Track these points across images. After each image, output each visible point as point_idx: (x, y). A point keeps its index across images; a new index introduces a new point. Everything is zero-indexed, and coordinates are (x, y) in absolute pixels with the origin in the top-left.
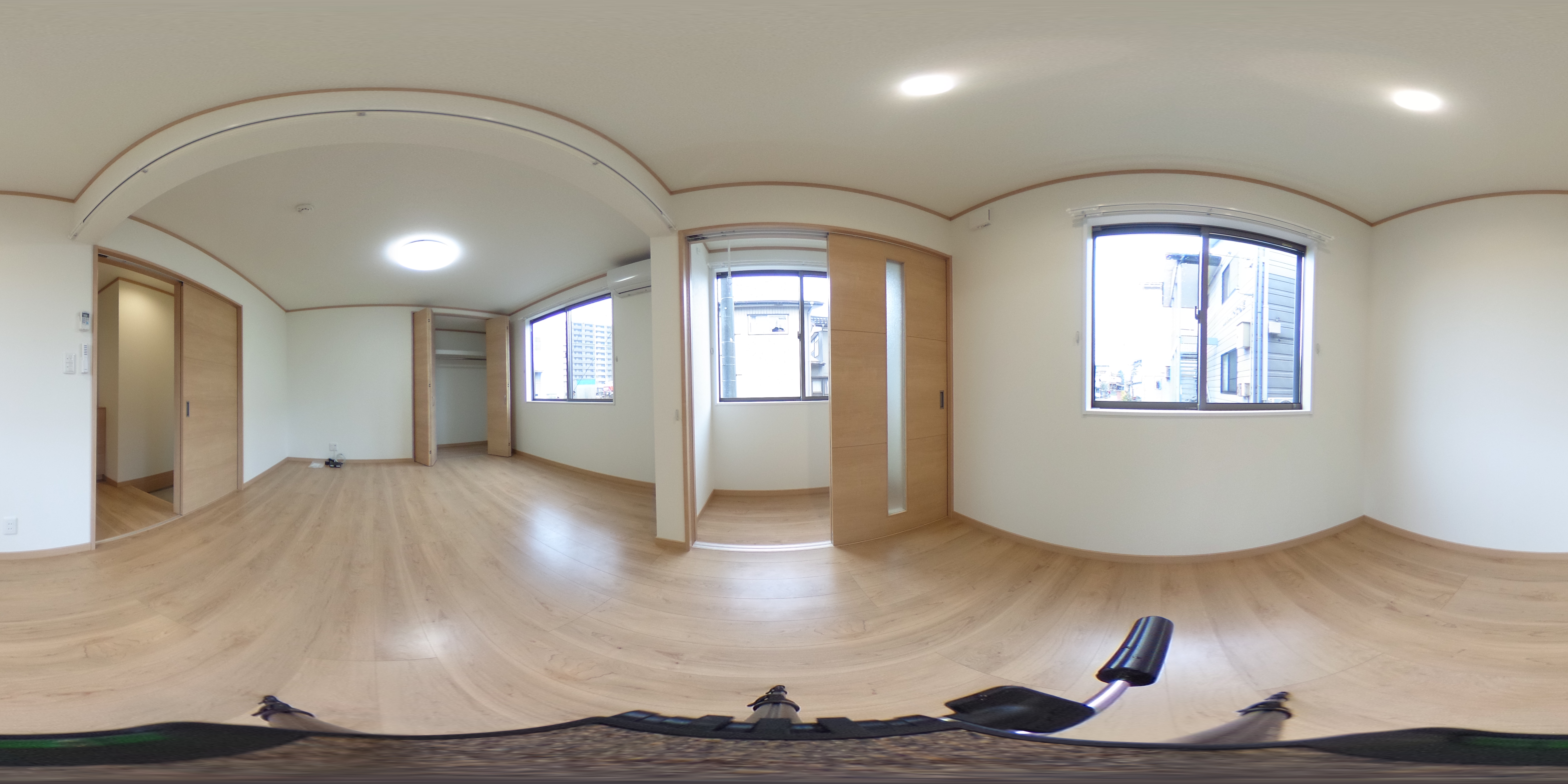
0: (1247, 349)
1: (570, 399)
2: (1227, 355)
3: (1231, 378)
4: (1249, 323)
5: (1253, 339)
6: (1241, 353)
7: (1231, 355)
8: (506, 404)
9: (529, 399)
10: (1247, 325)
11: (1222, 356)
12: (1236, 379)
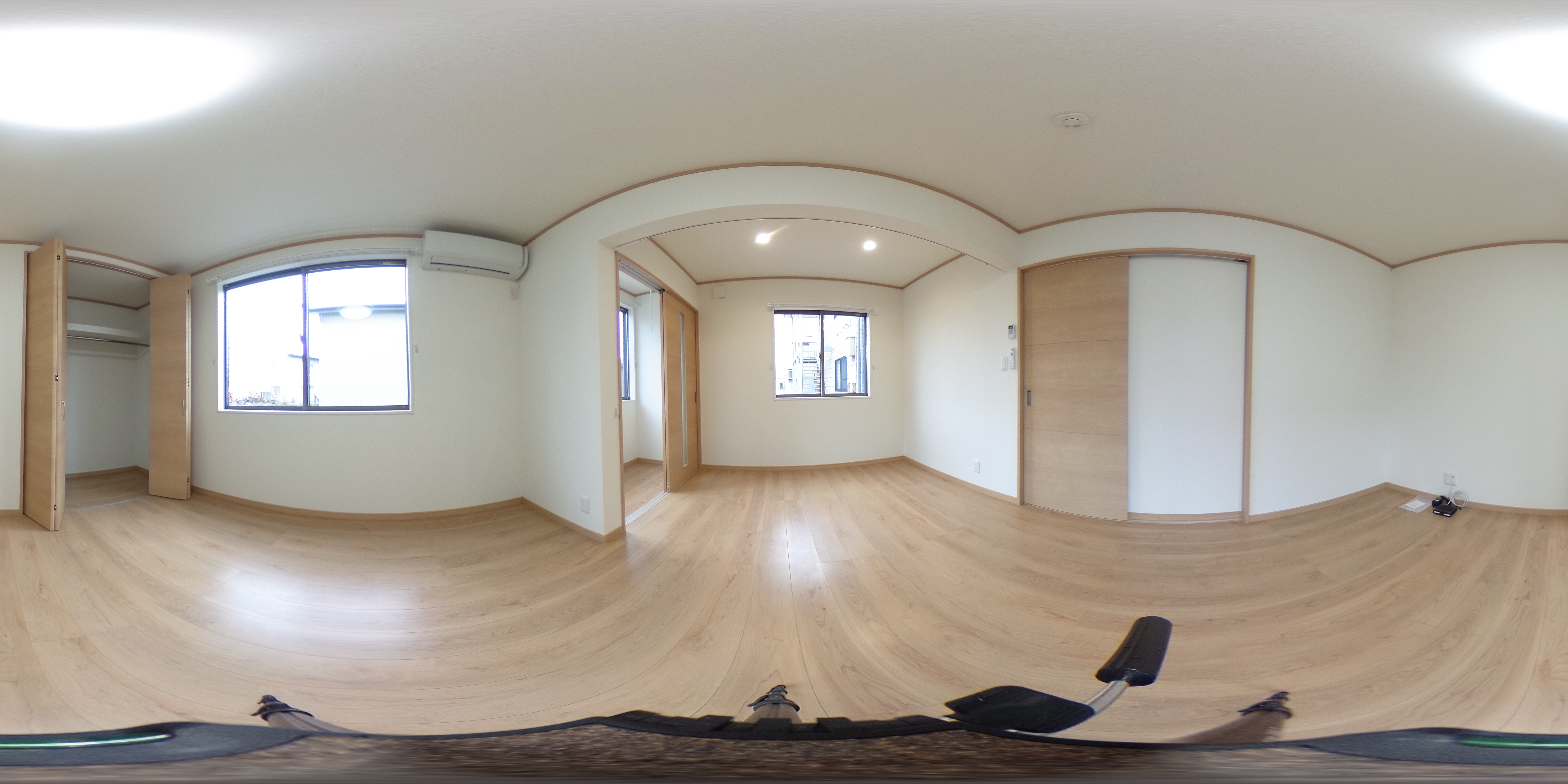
0: (854, 357)
1: (306, 406)
2: (840, 361)
3: (843, 379)
4: (854, 337)
5: (857, 349)
6: (849, 359)
7: (842, 361)
8: (184, 415)
9: (221, 407)
10: (853, 339)
11: (836, 361)
12: (846, 380)
